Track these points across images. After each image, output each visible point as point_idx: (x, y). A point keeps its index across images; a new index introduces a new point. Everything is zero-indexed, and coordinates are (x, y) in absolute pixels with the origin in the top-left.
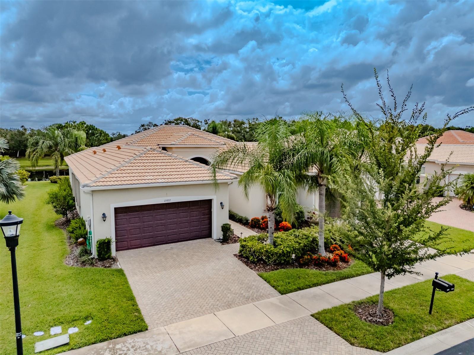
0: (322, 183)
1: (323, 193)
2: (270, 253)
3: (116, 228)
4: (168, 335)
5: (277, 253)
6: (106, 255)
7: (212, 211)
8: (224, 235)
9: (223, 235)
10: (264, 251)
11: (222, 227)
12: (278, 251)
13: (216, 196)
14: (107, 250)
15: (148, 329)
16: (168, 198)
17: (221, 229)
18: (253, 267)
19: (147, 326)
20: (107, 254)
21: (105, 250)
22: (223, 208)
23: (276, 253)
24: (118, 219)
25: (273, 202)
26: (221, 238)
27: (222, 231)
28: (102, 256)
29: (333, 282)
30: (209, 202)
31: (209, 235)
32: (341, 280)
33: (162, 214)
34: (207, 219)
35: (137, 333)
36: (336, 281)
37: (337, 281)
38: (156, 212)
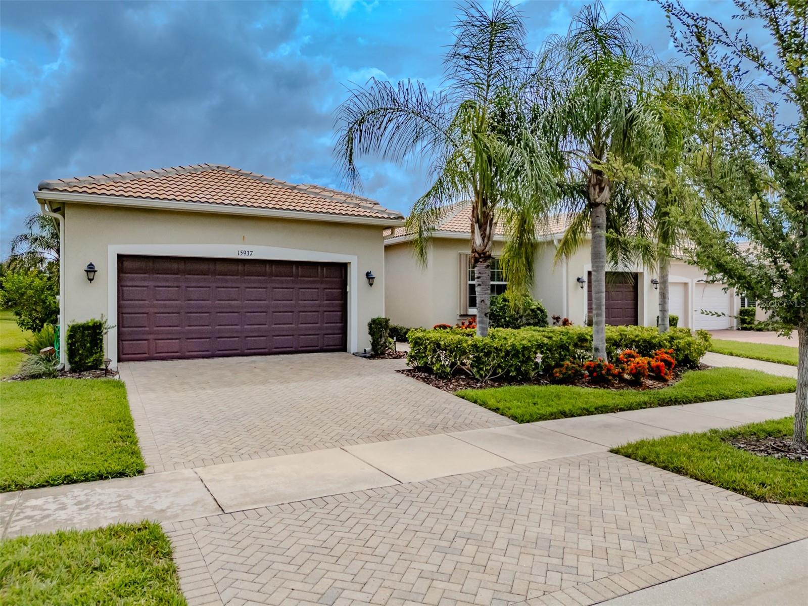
0: (598, 200)
1: (601, 221)
2: (482, 350)
3: (119, 307)
4: (200, 482)
5: (501, 350)
6: (87, 357)
7: (348, 290)
8: (375, 344)
9: (373, 344)
10: (468, 346)
11: (370, 325)
12: (501, 346)
13: (356, 257)
14: (92, 348)
15: (146, 471)
16: (246, 248)
17: (367, 330)
18: (441, 384)
19: (144, 467)
20: (92, 355)
21: (85, 345)
22: (371, 285)
23: (496, 349)
24: (127, 286)
25: (486, 241)
26: (369, 348)
27: (370, 333)
28: (77, 359)
29: (642, 408)
30: (343, 268)
31: (342, 346)
32: (661, 405)
33: (234, 285)
34: (337, 309)
35: (107, 478)
36: (649, 406)
37: (651, 407)
38: (219, 279)
